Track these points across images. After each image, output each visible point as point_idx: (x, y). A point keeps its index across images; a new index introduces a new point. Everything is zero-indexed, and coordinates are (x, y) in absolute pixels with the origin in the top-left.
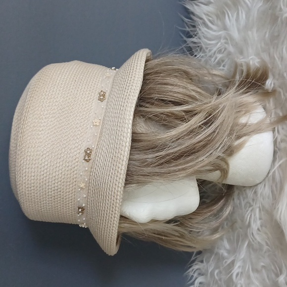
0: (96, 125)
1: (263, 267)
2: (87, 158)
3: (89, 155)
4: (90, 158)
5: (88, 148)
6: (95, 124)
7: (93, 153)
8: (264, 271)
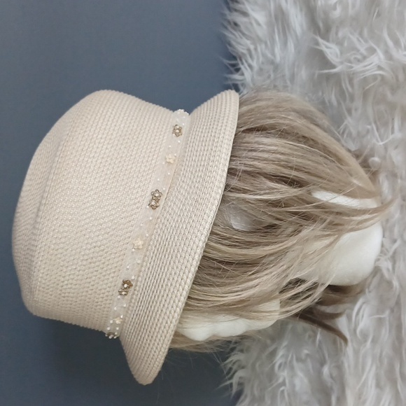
0: (169, 163)
1: (307, 355)
2: (153, 203)
3: (157, 200)
4: (158, 204)
5: (157, 190)
6: (168, 160)
7: (163, 199)
8: (309, 360)
